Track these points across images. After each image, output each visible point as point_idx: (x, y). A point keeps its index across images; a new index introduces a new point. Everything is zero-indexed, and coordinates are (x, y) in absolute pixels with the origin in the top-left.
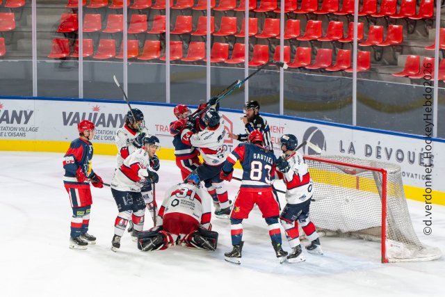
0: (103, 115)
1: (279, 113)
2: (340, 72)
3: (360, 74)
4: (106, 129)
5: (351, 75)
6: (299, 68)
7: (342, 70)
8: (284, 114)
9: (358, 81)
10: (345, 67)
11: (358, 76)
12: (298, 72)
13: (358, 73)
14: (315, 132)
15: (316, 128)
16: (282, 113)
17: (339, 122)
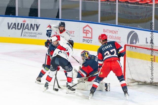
0: (28, 25)
1: (115, 24)
2: (146, 4)
3: (156, 5)
4: (29, 31)
5: (152, 5)
6: (125, 2)
7: (147, 3)
8: (118, 25)
9: (155, 8)
10: (149, 1)
11: (155, 6)
12: (125, 4)
13: (155, 4)
14: (133, 33)
15: (134, 31)
16: (117, 24)
17: (145, 29)
